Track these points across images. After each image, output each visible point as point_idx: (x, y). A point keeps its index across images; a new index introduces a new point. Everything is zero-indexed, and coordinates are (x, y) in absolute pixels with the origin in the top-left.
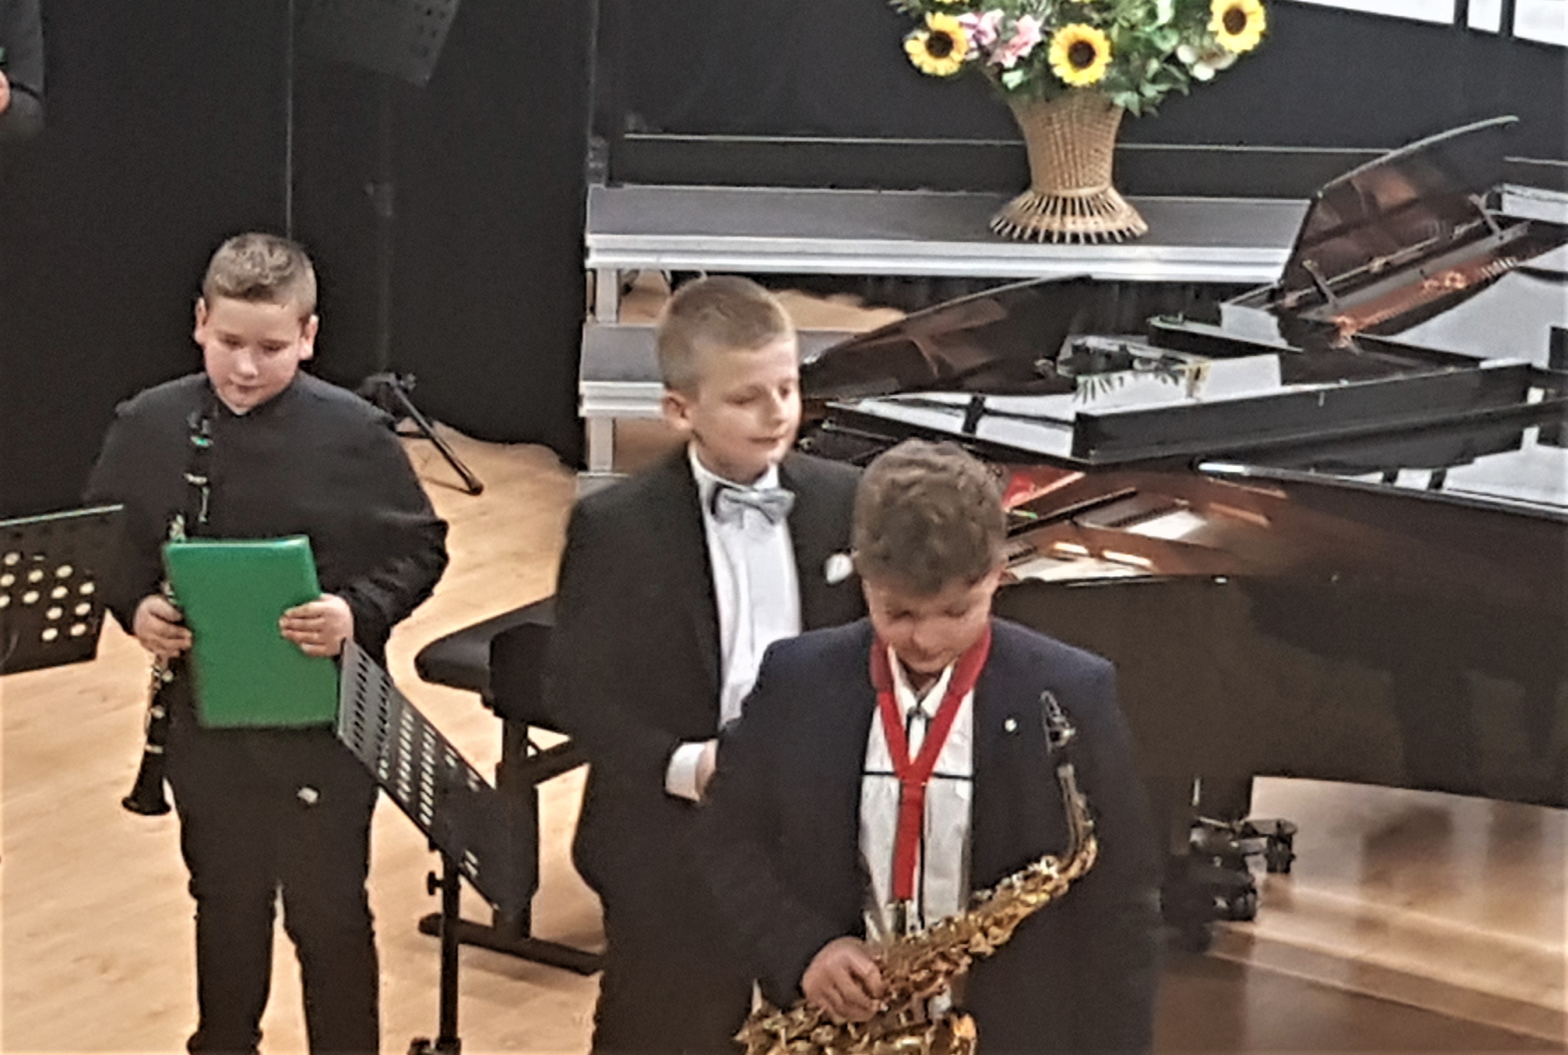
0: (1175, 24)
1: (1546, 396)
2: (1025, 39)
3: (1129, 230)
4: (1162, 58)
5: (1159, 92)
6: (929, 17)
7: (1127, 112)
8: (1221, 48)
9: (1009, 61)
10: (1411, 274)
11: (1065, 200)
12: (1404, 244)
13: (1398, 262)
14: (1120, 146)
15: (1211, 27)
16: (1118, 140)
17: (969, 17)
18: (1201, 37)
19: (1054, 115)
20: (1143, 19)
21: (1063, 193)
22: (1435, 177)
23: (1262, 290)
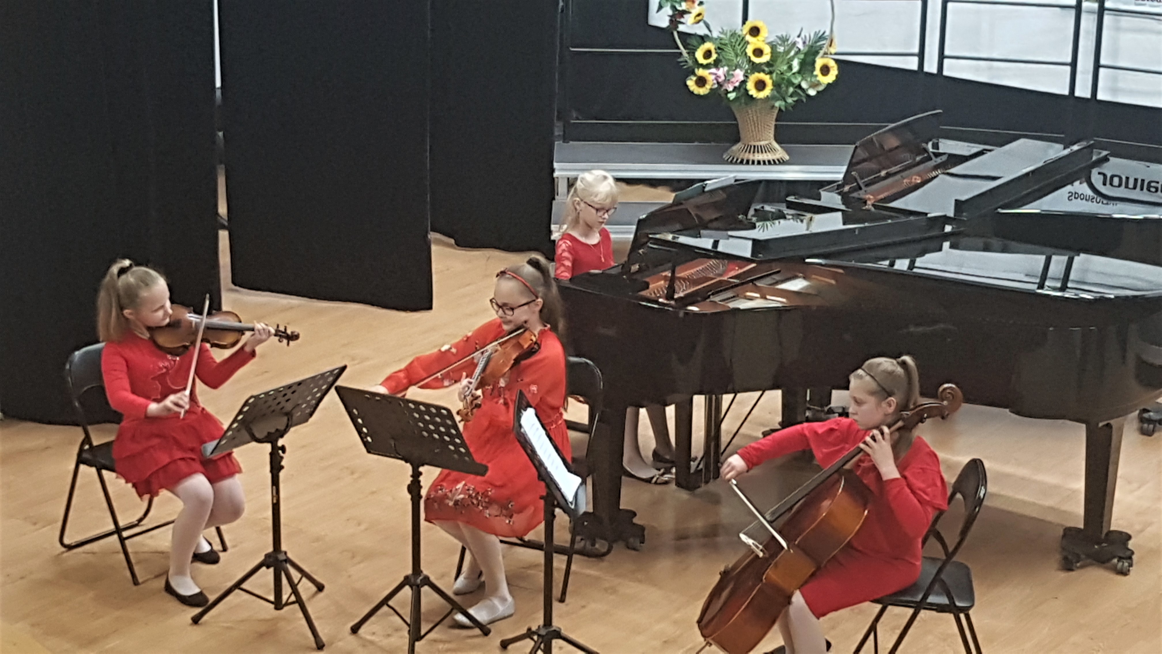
0: (799, 72)
1: (953, 228)
2: (737, 79)
3: (782, 159)
4: (794, 86)
5: (794, 101)
6: (696, 70)
7: (780, 110)
8: (819, 81)
9: (731, 89)
10: (898, 177)
11: (754, 146)
12: (896, 164)
13: (893, 172)
14: (778, 123)
15: (815, 73)
16: (777, 120)
17: (713, 70)
18: (811, 77)
19: (750, 111)
20: (787, 70)
21: (753, 143)
22: (909, 136)
23: (835, 184)
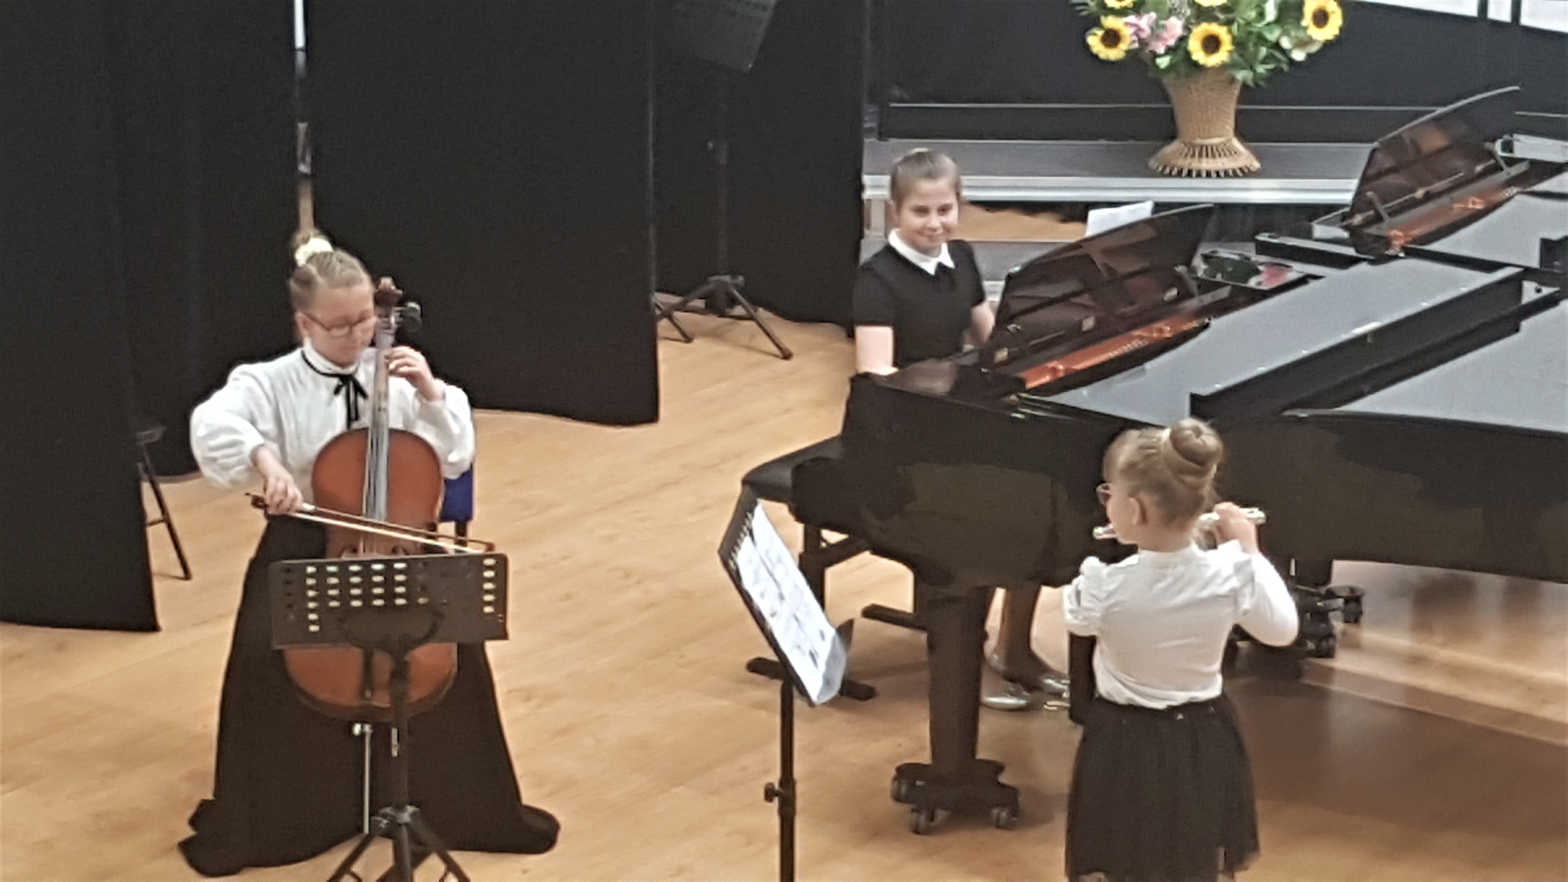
0: (1278, 21)
2: (1171, 34)
3: (1247, 167)
4: (1269, 44)
5: (1268, 70)
6: (1103, 19)
7: (1244, 84)
8: (1310, 38)
9: (1161, 50)
10: (1444, 200)
11: (1201, 147)
12: (1440, 178)
13: (1435, 191)
14: (1240, 107)
15: (1304, 23)
16: (1238, 103)
17: (1132, 19)
18: (1297, 30)
19: (1193, 88)
20: (1256, 18)
21: (1199, 141)
22: (1462, 130)
23: (1339, 211)
